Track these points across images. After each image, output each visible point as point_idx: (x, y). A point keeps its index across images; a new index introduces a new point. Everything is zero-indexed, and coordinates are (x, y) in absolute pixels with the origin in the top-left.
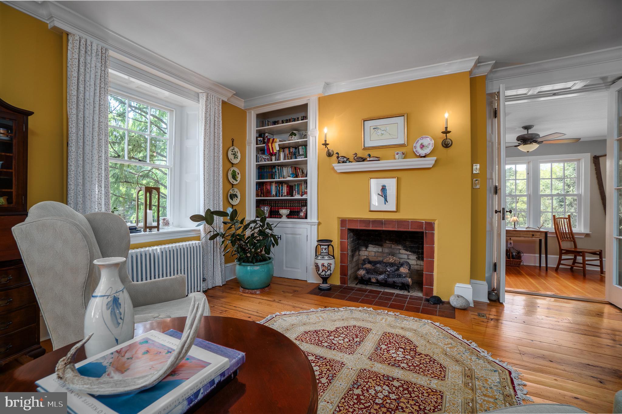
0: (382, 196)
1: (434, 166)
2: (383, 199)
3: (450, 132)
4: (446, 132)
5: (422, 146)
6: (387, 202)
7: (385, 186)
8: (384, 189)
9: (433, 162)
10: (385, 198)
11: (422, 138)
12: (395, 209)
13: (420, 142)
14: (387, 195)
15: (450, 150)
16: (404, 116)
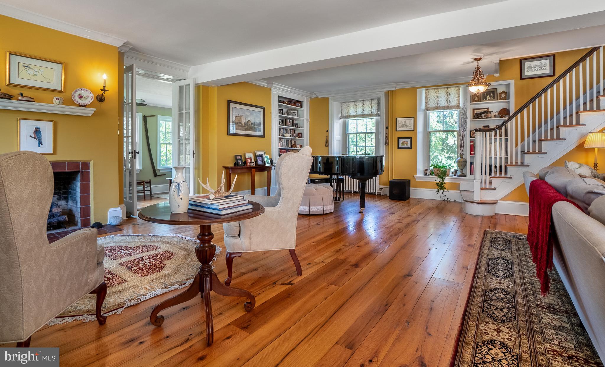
0: (36, 138)
1: (93, 115)
2: (37, 142)
3: (107, 91)
4: (104, 90)
5: (81, 97)
6: (42, 145)
7: (40, 129)
8: (37, 131)
9: (93, 112)
10: (39, 140)
11: (80, 90)
12: (52, 152)
13: (78, 92)
14: (42, 138)
15: (103, 104)
16: (62, 64)
